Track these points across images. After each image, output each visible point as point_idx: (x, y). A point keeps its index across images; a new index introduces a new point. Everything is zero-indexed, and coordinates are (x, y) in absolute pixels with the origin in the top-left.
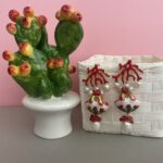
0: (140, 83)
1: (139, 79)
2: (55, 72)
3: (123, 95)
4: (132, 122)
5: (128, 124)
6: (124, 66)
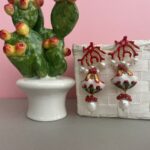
0: (136, 59)
1: (135, 55)
2: (50, 51)
3: (120, 72)
5: (125, 102)
6: (120, 43)
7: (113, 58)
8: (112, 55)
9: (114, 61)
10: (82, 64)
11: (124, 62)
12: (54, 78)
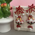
4: (32, 28)
6: (31, 6)
7: (27, 12)
8: (27, 11)
9: (27, 14)
10: (16, 14)
11: (31, 14)
12: (6, 18)
